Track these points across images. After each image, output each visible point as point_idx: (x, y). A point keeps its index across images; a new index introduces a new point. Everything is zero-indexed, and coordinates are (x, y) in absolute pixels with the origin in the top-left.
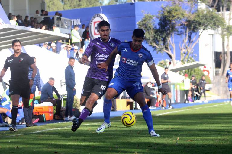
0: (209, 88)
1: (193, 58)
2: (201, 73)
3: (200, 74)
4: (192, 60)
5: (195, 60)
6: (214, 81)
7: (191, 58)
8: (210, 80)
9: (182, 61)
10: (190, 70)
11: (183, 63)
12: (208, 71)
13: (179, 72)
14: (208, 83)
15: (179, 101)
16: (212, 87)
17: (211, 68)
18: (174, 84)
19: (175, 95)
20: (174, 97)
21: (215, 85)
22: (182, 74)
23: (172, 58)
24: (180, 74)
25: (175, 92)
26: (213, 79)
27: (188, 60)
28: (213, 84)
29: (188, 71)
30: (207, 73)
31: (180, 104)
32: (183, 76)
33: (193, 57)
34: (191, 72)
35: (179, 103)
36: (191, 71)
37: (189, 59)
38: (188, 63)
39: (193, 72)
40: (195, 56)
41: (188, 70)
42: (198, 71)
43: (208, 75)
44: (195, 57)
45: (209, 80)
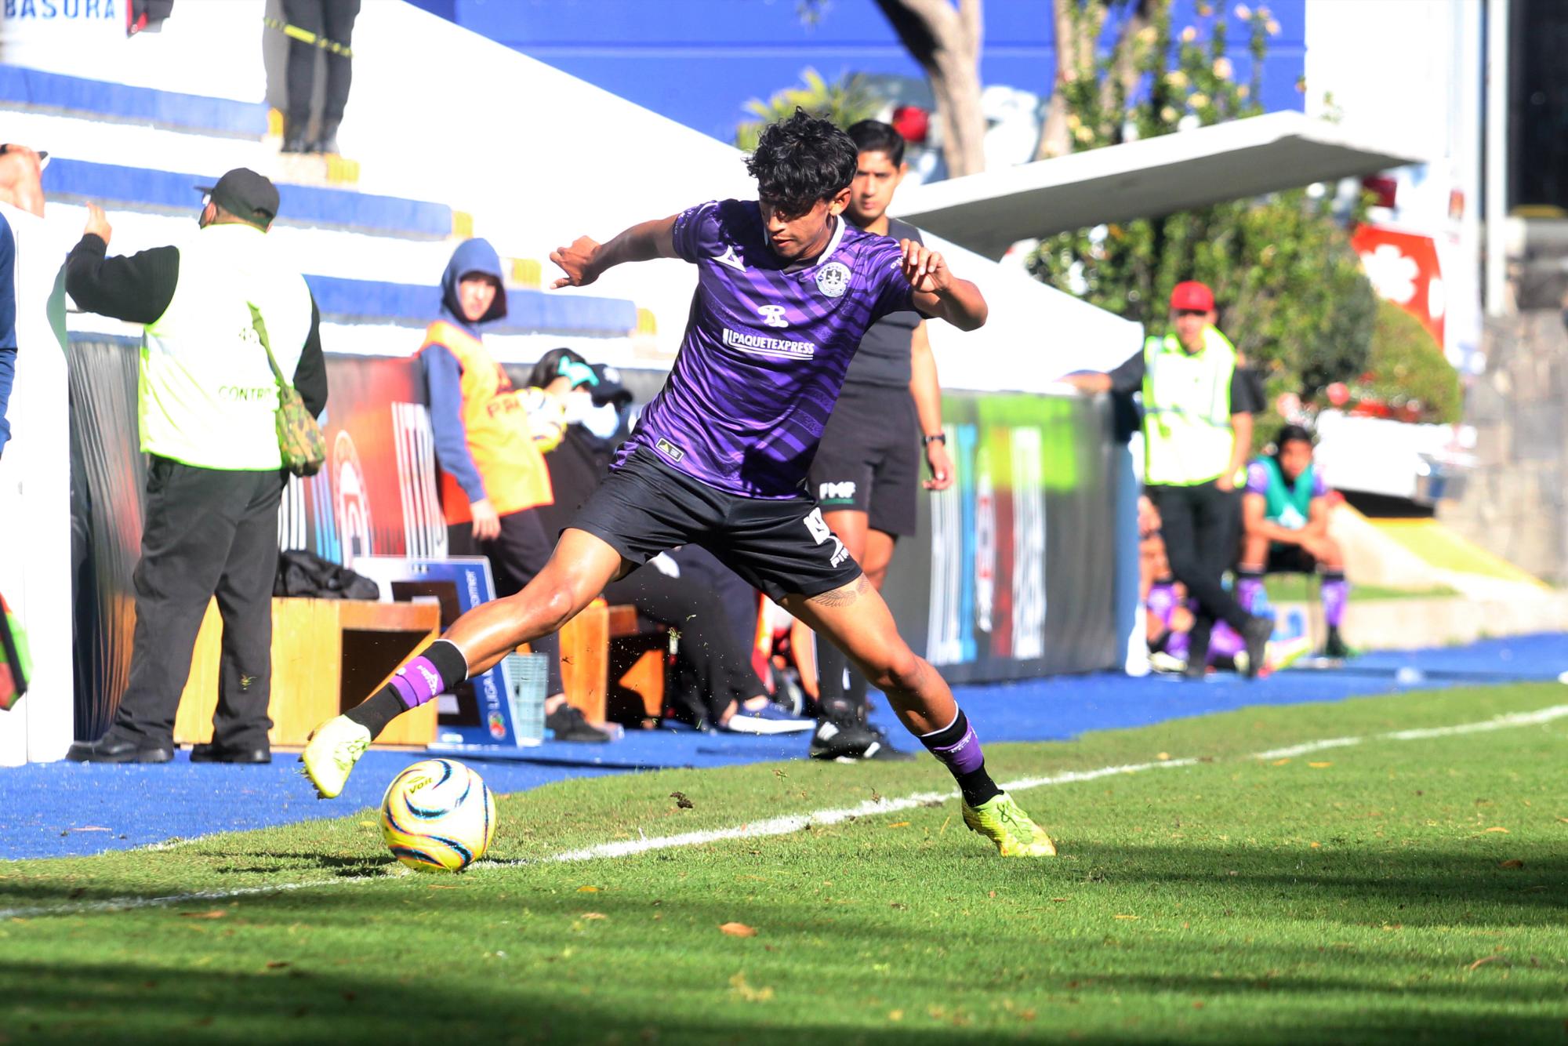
0: (1426, 471)
1: (1223, 69)
2: (1331, 270)
3: (1316, 285)
4: (1216, 87)
5: (1254, 88)
6: (1501, 381)
7: (1196, 68)
8: (1453, 374)
9: (1083, 99)
10: (1177, 230)
11: (1085, 134)
12: (1419, 249)
13: (1025, 249)
14: (1414, 405)
15: (1028, 645)
16: (1464, 461)
17: (1457, 200)
18: (969, 414)
19: (986, 558)
20: (968, 587)
21: (1503, 434)
22: (1075, 276)
23: (942, 59)
24: (1041, 270)
25: (986, 520)
26: (1478, 363)
27: (1160, 97)
28: (1483, 422)
29: (1159, 241)
30: (1409, 268)
31: (1037, 689)
32: (1086, 297)
33: (1220, 43)
34: (1190, 254)
35: (1027, 673)
36: (1201, 236)
37: (1177, 79)
38: (1156, 126)
39: (1218, 248)
40: (1253, 38)
41: (1158, 226)
42: (1288, 246)
43: (1420, 301)
44: (1255, 49)
45: (1437, 364)
